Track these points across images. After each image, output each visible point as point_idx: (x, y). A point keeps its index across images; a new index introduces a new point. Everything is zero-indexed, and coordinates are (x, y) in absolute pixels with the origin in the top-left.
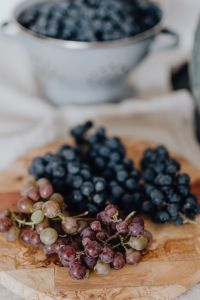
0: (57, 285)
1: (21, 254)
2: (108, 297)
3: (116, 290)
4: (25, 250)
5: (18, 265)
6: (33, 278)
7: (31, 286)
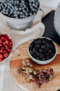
0: (34, 88)
1: (23, 79)
2: (46, 90)
3: (47, 88)
4: (24, 78)
5: (23, 83)
6: (28, 86)
7: (28, 89)
